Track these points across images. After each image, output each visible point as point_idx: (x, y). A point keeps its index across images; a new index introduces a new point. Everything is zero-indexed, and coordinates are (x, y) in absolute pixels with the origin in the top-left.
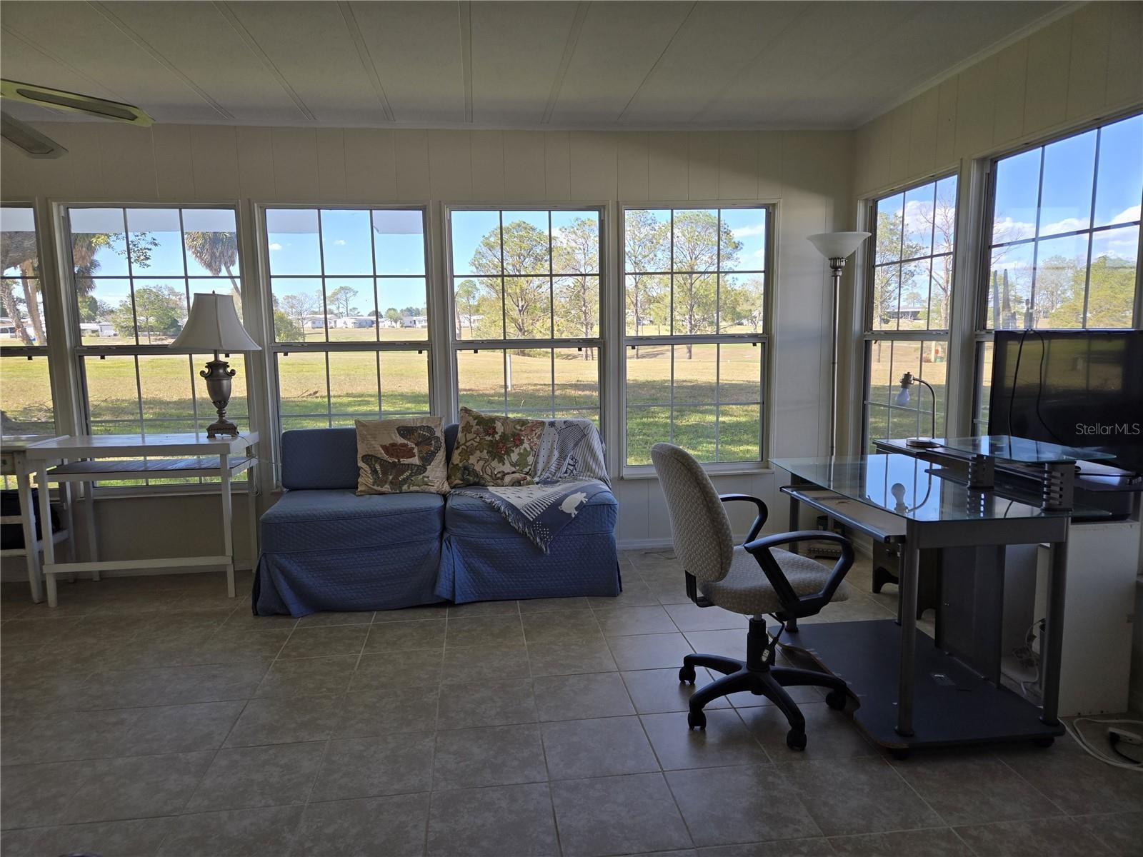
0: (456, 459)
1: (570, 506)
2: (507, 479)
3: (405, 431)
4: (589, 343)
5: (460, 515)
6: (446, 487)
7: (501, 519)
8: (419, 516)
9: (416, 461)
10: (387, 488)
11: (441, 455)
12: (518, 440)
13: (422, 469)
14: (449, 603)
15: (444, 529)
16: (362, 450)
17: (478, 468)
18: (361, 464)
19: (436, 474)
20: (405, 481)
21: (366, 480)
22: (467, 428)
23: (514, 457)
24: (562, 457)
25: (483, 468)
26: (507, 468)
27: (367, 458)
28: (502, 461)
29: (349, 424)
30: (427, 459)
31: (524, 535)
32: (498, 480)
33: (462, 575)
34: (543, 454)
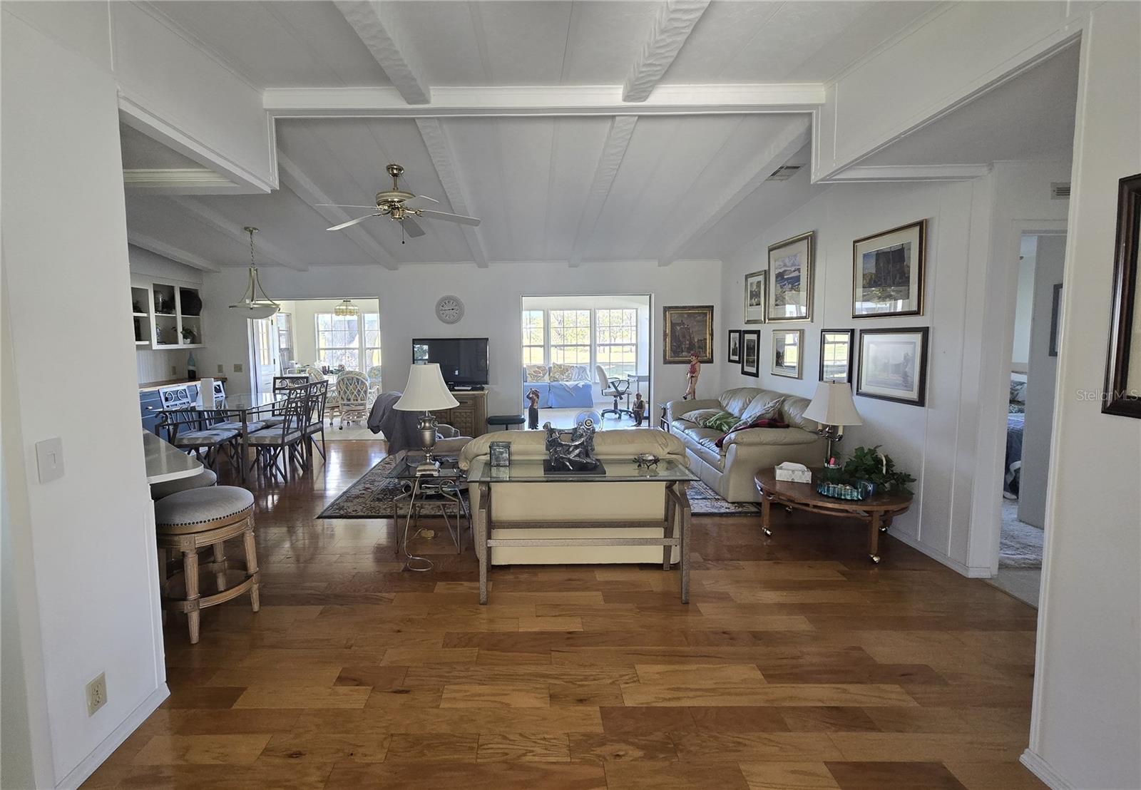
0: (551, 375)
1: (580, 385)
2: (565, 380)
3: (539, 367)
4: (587, 345)
5: (552, 386)
6: (550, 381)
7: (564, 388)
8: (544, 387)
9: (542, 375)
10: (535, 381)
11: (548, 373)
12: (567, 370)
13: (543, 377)
14: (551, 408)
15: (550, 390)
16: (528, 372)
17: (557, 377)
18: (528, 375)
19: (547, 377)
20: (539, 380)
21: (529, 379)
22: (554, 367)
23: (566, 374)
24: (579, 375)
26: (565, 377)
28: (563, 375)
30: (544, 375)
31: (569, 392)
32: (563, 380)
34: (574, 374)
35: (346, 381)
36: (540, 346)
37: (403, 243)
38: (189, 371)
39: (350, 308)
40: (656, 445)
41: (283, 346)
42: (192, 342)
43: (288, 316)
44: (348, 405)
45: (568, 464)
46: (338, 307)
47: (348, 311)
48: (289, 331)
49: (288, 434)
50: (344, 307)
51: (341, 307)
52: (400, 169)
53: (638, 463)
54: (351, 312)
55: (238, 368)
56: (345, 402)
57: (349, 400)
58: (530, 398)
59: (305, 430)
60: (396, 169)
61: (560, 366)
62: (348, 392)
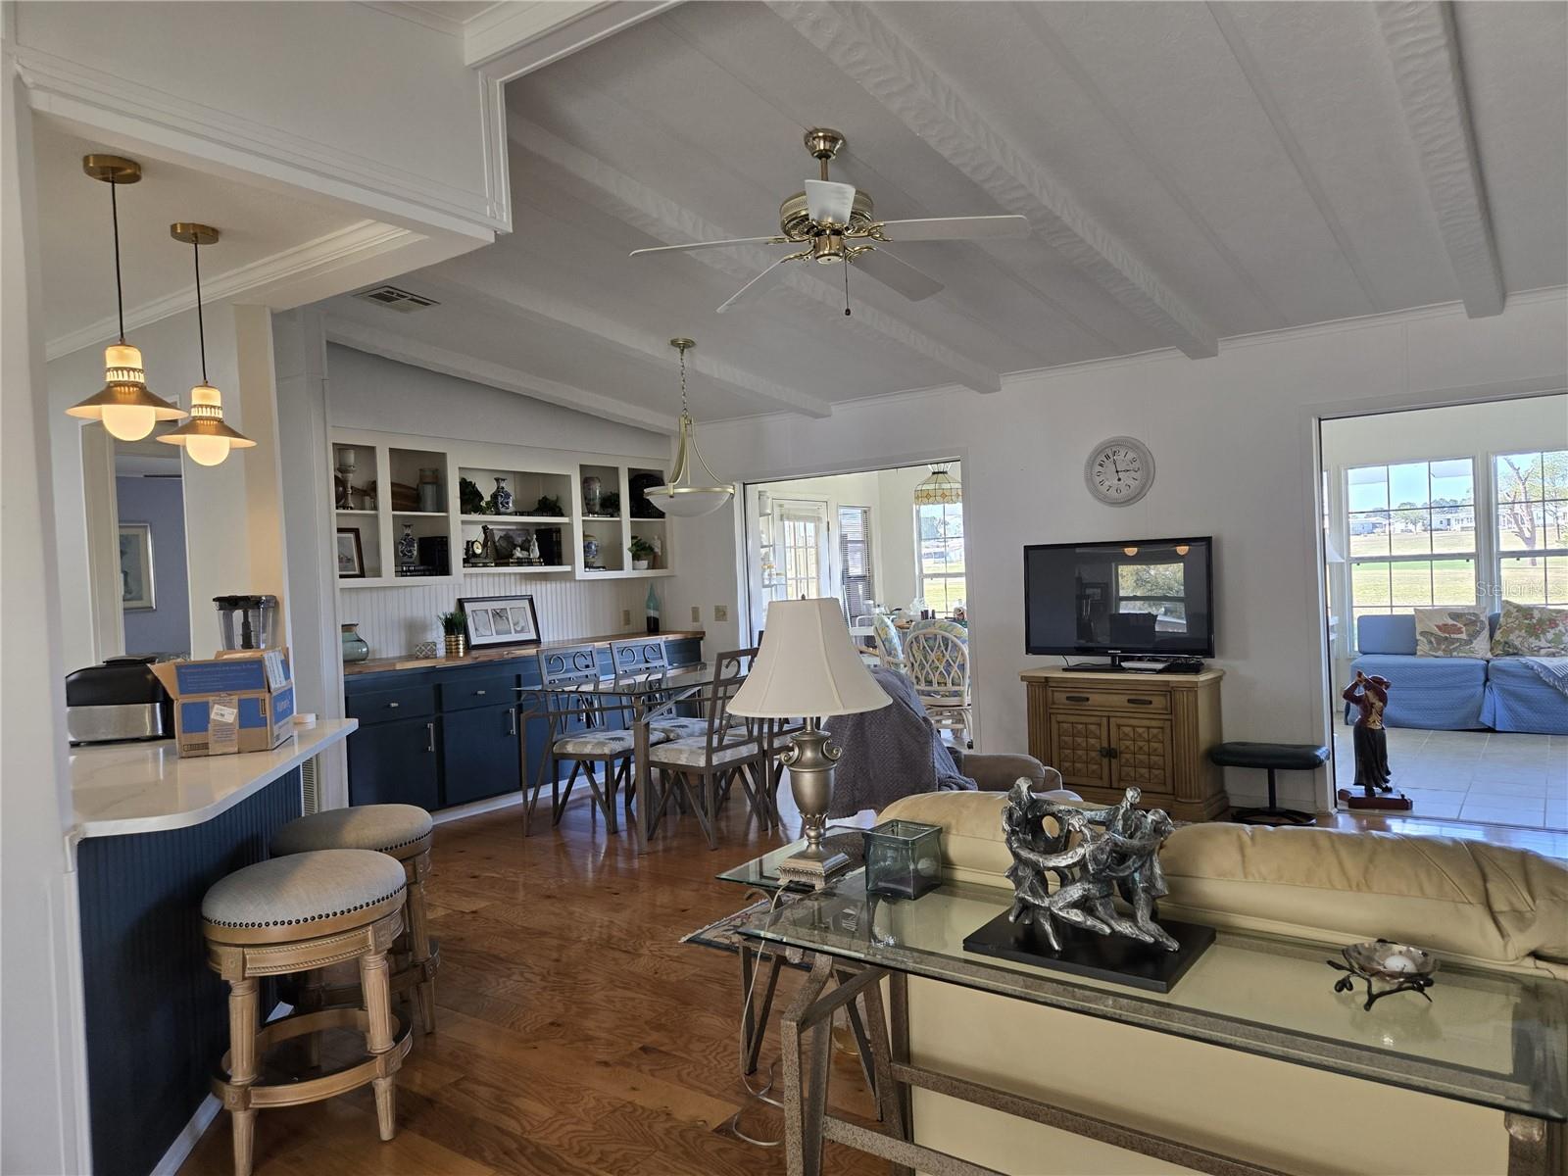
0: (1498, 636)
2: (1543, 652)
3: (1456, 615)
5: (1499, 670)
6: (1489, 655)
7: (1536, 677)
8: (1468, 670)
9: (1464, 636)
10: (1440, 653)
11: (1486, 633)
12: (1553, 623)
13: (1470, 642)
14: (1491, 730)
15: (1487, 680)
16: (1419, 629)
17: (1517, 643)
18: (1418, 637)
19: (1481, 647)
20: (1455, 649)
21: (1423, 646)
22: (1508, 614)
23: (1550, 636)
25: (1522, 643)
26: (1543, 643)
27: (1422, 633)
28: (1538, 637)
29: (1410, 612)
30: (1473, 636)
31: (1554, 687)
32: (1536, 651)
33: (1501, 712)
35: (922, 640)
36: (1466, 557)
37: (848, 312)
38: (649, 619)
39: (945, 486)
41: (856, 570)
42: (652, 566)
43: (865, 512)
44: (929, 694)
45: (1048, 928)
46: (919, 488)
47: (939, 492)
48: (867, 542)
49: (721, 748)
50: (932, 487)
51: (925, 487)
52: (832, 138)
53: (1342, 975)
54: (944, 496)
55: (721, 614)
56: (923, 687)
57: (929, 683)
58: (1358, 701)
59: (771, 743)
60: (825, 138)
61: (1526, 612)
62: (927, 666)
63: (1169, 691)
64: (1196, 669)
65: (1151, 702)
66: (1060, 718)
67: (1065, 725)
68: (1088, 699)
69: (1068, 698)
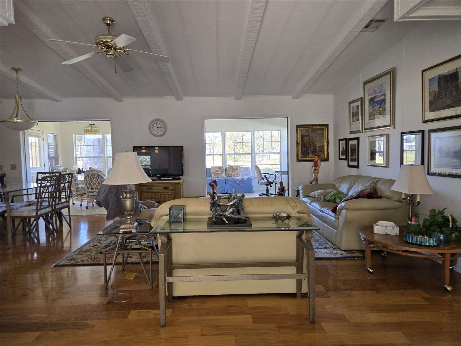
0: (227, 172)
1: (245, 179)
2: (235, 176)
3: (219, 168)
4: (249, 154)
5: (228, 179)
6: (226, 177)
7: (235, 181)
8: (222, 180)
9: (221, 173)
10: (216, 177)
11: (225, 172)
12: (237, 169)
13: (222, 174)
15: (226, 182)
18: (212, 173)
19: (224, 174)
20: (219, 176)
21: (213, 175)
22: (229, 168)
23: (236, 172)
24: (244, 173)
25: (231, 174)
26: (235, 174)
27: (213, 172)
28: (234, 173)
29: (210, 167)
30: (222, 172)
31: (238, 183)
32: (234, 176)
33: (229, 189)
34: (241, 172)
35: (90, 175)
37: (116, 72)
39: (94, 128)
40: (289, 206)
41: (52, 155)
43: (55, 136)
44: (92, 192)
45: (225, 219)
46: (85, 128)
47: (93, 130)
48: (56, 145)
49: (41, 209)
50: (90, 128)
51: (88, 128)
52: (112, 21)
53: (276, 219)
54: (94, 131)
55: (13, 167)
56: (90, 190)
57: (92, 189)
58: (211, 186)
59: (55, 207)
60: (110, 20)
61: (232, 167)
62: (92, 184)
63: (174, 185)
64: (179, 179)
65: (169, 188)
66: (145, 194)
67: (146, 196)
68: (152, 188)
69: (147, 188)
